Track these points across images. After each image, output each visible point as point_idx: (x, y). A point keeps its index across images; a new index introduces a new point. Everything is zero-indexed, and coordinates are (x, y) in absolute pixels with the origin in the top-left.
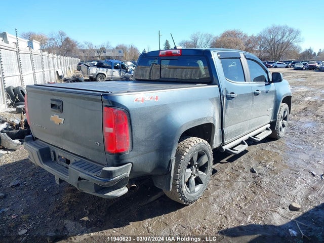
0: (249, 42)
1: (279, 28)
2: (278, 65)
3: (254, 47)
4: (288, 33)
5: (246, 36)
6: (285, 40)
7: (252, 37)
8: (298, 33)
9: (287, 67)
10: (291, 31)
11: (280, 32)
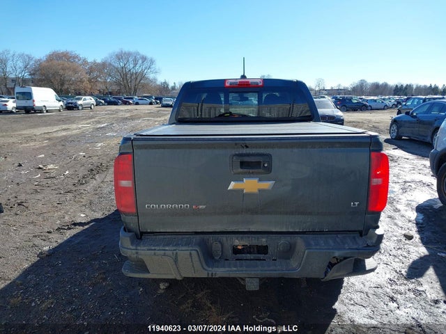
0: (91, 71)
1: (129, 54)
2: (140, 102)
3: (99, 77)
4: (140, 61)
5: (85, 62)
6: (138, 69)
7: (95, 63)
8: (152, 62)
9: (151, 104)
10: (144, 59)
11: (131, 59)
